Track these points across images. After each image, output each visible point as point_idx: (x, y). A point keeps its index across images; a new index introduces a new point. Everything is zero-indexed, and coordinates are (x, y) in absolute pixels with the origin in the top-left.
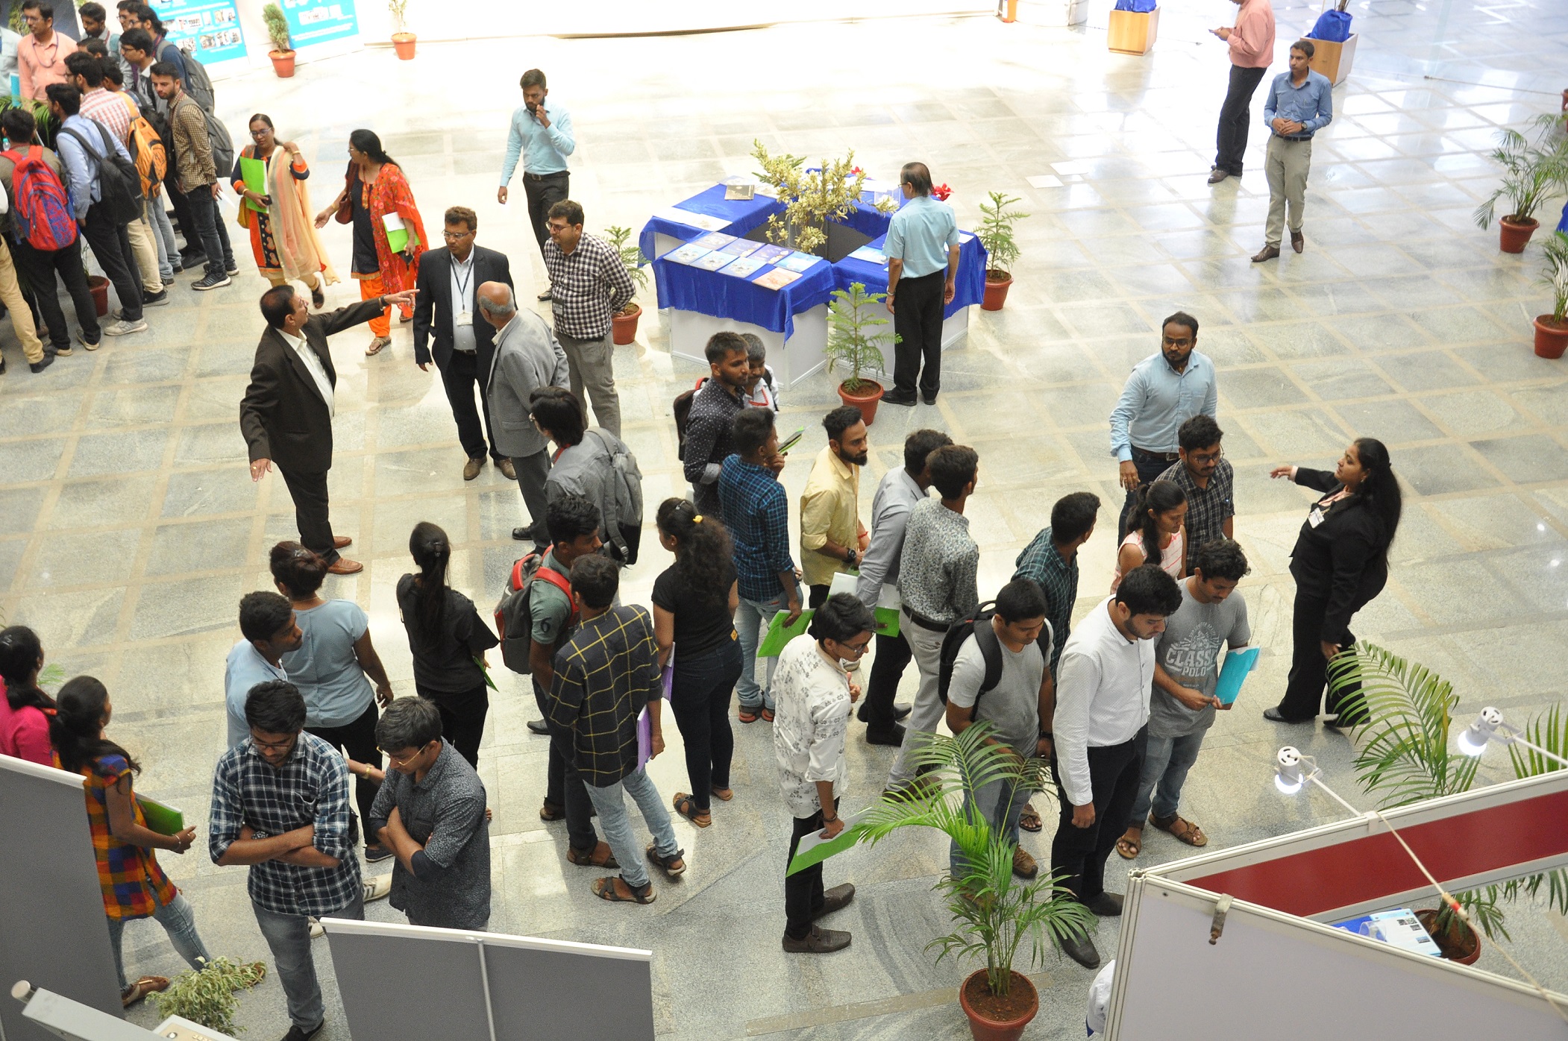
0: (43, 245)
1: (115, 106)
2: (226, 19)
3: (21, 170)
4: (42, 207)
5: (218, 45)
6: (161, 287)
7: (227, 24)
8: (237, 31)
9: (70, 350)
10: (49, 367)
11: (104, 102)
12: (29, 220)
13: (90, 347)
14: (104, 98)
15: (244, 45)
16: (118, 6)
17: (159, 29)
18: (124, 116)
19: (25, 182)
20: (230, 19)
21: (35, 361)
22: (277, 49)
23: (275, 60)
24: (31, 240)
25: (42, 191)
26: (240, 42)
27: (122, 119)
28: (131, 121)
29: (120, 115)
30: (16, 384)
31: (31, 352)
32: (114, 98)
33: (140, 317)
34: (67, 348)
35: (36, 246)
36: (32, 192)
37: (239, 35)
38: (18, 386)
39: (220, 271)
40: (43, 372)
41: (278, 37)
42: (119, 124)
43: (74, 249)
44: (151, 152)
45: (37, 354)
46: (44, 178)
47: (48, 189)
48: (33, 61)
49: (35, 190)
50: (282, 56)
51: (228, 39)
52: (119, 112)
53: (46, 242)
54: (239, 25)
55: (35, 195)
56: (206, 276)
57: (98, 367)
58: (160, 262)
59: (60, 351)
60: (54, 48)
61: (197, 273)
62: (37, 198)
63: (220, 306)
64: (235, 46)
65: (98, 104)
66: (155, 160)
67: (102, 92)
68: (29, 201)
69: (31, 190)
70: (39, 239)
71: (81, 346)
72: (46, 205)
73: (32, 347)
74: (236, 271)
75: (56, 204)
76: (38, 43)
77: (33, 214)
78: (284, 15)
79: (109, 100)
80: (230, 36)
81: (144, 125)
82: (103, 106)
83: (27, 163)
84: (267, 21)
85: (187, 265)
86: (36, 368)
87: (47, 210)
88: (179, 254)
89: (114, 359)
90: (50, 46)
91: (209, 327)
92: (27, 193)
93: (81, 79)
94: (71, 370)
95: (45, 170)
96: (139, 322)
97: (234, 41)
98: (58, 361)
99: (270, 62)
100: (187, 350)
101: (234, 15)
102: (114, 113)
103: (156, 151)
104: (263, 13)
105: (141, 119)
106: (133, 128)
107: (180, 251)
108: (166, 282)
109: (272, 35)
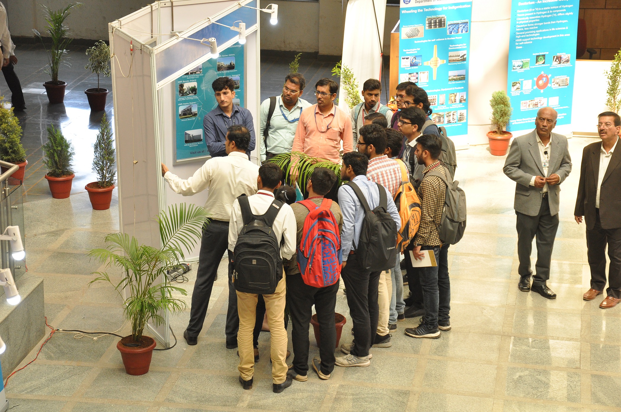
0: (313, 282)
1: (392, 171)
2: (458, 101)
3: (312, 217)
4: (321, 250)
5: (446, 122)
6: (388, 331)
7: (458, 105)
8: (464, 112)
9: (306, 376)
10: (287, 389)
11: (384, 166)
12: (308, 259)
13: (323, 376)
14: (385, 163)
15: (466, 124)
16: (397, 89)
17: (427, 109)
18: (396, 180)
19: (313, 227)
20: (461, 101)
21: (278, 382)
22: (496, 130)
23: (491, 140)
24: (305, 277)
25: (323, 236)
26: (465, 121)
27: (395, 182)
28: (400, 185)
29: (394, 179)
30: (259, 400)
31: (278, 374)
32: (394, 164)
33: (366, 354)
34: (304, 374)
35: (306, 282)
36: (316, 236)
37: (465, 115)
38: (261, 403)
39: (432, 324)
40: (282, 393)
41: (501, 120)
42: (391, 186)
43: (333, 289)
44: (410, 212)
45: (282, 377)
46: (329, 226)
47: (329, 235)
48: (312, 126)
49: (319, 235)
50: (499, 137)
51: (455, 117)
52: (393, 176)
53: (316, 280)
54: (466, 108)
55: (318, 239)
56: (420, 326)
57: (328, 396)
58: (390, 309)
59: (298, 376)
60: (331, 117)
61: (414, 323)
62: (318, 242)
63: (436, 357)
64: (459, 124)
65: (378, 168)
66: (411, 220)
67: (384, 158)
68: (313, 243)
69: (316, 235)
70: (311, 277)
71: (315, 374)
72: (324, 248)
73: (279, 370)
74: (448, 327)
75: (332, 249)
76: (320, 113)
77: (313, 255)
78: (510, 101)
79: (388, 165)
80: (457, 117)
81: (410, 189)
82: (383, 169)
83: (319, 211)
84: (493, 106)
85: (408, 315)
86: (277, 389)
87: (324, 253)
88: (404, 303)
89: (341, 390)
90: (329, 116)
91: (426, 375)
92: (312, 236)
93: (371, 149)
94: (306, 395)
95: (330, 220)
96: (364, 358)
97: (460, 120)
98: (295, 384)
99: (487, 141)
100: (406, 393)
101: (465, 98)
102: (390, 177)
103: (414, 213)
104: (491, 98)
105: (410, 184)
106: (401, 190)
107: (405, 300)
108: (392, 327)
109: (495, 118)
